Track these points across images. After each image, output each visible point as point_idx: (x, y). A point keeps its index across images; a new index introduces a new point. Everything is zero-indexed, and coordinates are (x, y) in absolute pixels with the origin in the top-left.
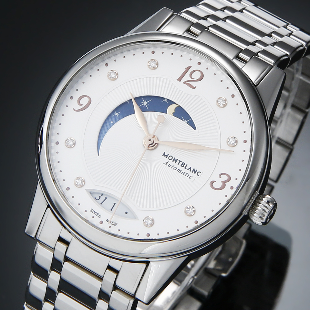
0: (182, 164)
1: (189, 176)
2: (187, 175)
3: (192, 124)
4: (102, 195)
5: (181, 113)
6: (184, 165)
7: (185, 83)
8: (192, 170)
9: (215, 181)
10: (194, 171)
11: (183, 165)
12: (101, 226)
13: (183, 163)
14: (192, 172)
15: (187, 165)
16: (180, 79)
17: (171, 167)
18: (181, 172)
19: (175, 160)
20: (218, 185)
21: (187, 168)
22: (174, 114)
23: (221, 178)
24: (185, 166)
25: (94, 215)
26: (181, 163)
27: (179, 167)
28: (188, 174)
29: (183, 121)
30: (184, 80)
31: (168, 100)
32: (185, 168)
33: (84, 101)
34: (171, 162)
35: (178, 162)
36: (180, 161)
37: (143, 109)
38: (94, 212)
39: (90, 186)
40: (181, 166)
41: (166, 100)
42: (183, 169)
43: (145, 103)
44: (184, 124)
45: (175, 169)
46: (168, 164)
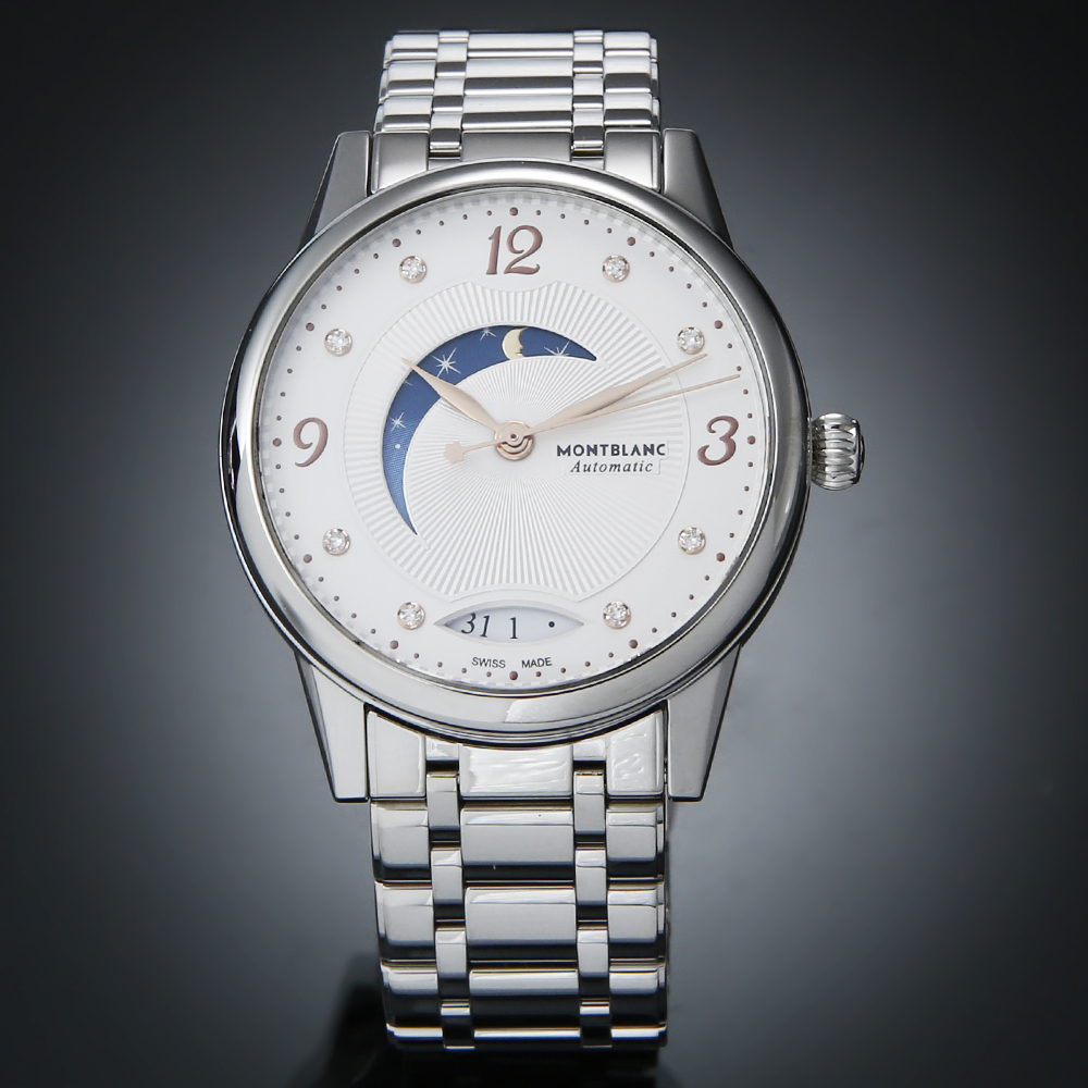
0: (613, 450)
1: (644, 468)
2: (638, 467)
3: (577, 351)
4: (474, 616)
5: (539, 341)
6: (617, 450)
7: (509, 270)
8: (641, 451)
9: (707, 447)
10: (649, 450)
11: (615, 450)
12: (517, 685)
13: (613, 446)
14: (645, 454)
15: (624, 446)
16: (493, 271)
17: (592, 469)
18: (621, 468)
19: (593, 450)
20: (717, 450)
21: (629, 450)
22: (527, 352)
23: (714, 432)
24: (621, 450)
25: (488, 669)
26: (608, 450)
27: (609, 459)
28: (639, 463)
29: (552, 354)
30: (502, 265)
31: (493, 329)
32: (625, 454)
33: (311, 434)
34: (586, 460)
35: (600, 450)
36: (604, 446)
37: (452, 378)
38: (483, 662)
39: (438, 611)
40: (613, 454)
41: (487, 332)
42: (620, 460)
43: (446, 364)
44: (560, 360)
45: (603, 468)
46: (581, 468)
